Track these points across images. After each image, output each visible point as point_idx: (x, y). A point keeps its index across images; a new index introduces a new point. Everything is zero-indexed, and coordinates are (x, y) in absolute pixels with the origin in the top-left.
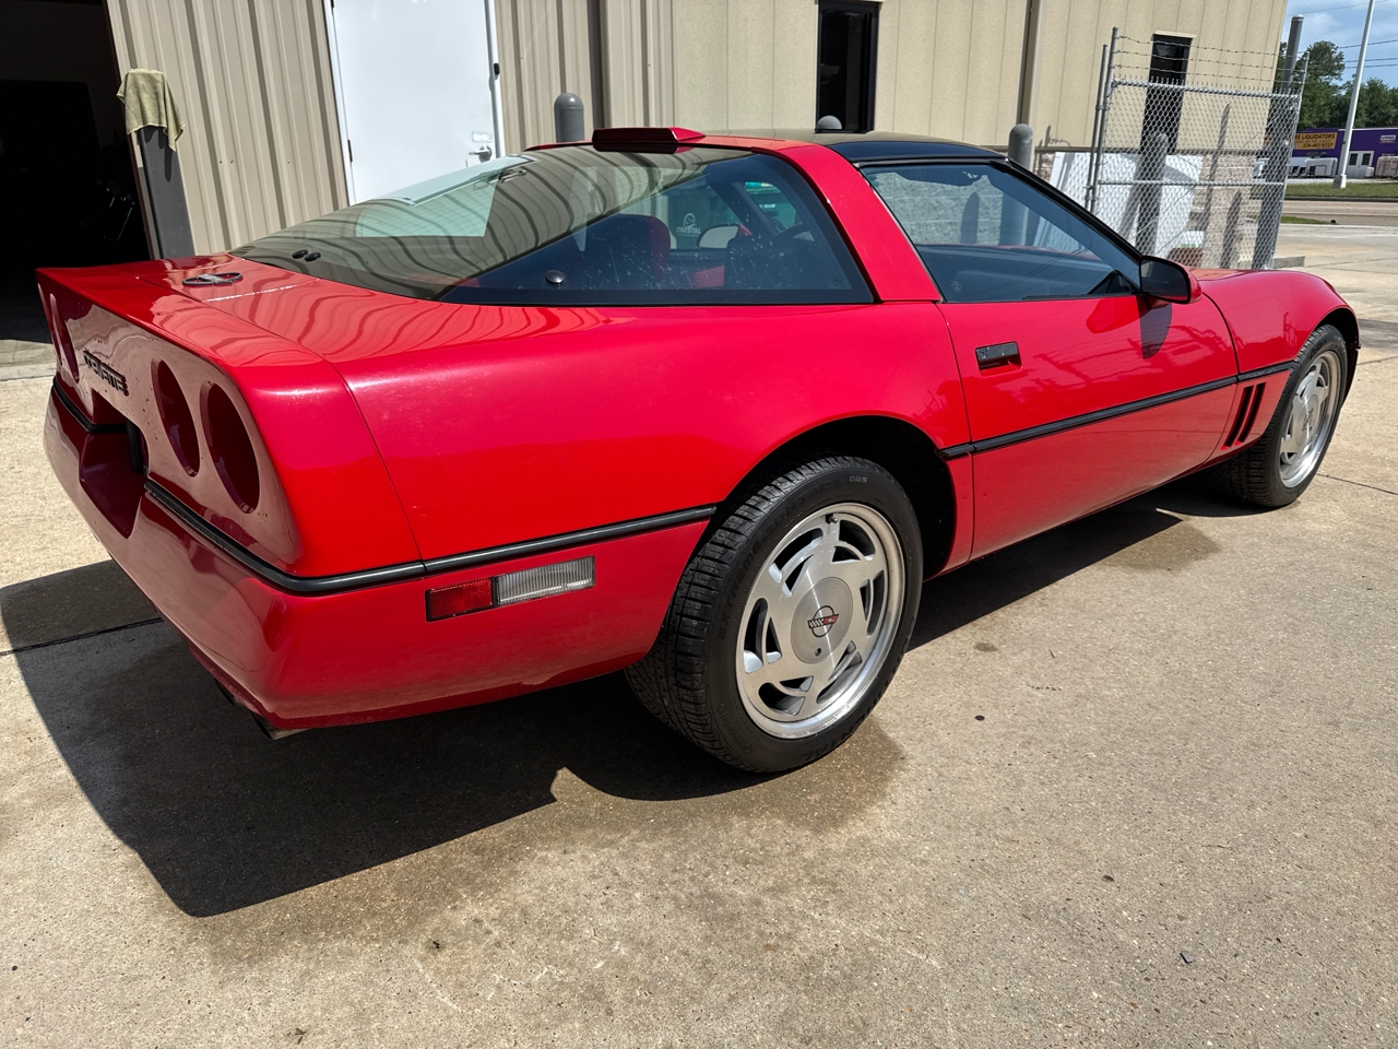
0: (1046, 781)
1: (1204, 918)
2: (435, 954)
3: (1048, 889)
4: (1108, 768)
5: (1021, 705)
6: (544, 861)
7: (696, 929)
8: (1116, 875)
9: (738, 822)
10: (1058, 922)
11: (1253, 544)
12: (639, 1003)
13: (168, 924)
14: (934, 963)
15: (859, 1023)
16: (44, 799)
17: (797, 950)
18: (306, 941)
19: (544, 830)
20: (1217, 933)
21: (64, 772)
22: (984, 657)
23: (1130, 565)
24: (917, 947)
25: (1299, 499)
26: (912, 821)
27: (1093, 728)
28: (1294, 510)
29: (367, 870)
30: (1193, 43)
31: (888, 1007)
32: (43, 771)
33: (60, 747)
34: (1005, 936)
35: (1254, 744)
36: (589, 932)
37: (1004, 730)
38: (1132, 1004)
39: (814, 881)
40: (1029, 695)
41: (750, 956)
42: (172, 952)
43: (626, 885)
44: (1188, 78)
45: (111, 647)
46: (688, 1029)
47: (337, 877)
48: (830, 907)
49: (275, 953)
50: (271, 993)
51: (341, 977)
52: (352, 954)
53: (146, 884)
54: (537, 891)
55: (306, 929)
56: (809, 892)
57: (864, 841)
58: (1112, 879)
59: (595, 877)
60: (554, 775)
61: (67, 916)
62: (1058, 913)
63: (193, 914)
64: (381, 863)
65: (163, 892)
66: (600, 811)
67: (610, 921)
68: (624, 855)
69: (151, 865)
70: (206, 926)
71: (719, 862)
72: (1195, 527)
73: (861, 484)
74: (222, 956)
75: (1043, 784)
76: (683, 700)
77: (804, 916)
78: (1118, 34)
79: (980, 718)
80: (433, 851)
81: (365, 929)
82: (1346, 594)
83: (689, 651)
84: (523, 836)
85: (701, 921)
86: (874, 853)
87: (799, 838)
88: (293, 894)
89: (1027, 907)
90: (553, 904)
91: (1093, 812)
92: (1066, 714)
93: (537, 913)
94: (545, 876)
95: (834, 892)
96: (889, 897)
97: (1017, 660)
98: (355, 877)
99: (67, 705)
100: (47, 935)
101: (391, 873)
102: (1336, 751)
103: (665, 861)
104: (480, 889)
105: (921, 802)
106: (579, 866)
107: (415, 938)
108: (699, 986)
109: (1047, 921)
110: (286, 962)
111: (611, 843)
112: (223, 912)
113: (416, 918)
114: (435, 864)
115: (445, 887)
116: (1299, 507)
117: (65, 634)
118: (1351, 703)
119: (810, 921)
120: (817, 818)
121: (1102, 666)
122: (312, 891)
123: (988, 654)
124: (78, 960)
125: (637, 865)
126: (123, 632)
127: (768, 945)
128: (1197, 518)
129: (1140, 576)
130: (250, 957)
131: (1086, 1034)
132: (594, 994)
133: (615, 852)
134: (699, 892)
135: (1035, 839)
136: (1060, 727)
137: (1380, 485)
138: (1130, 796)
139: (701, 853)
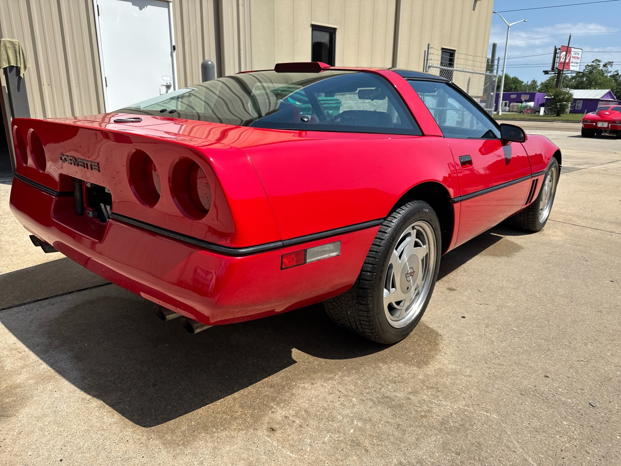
0: (502, 340)
1: (591, 389)
2: (273, 434)
3: (525, 383)
4: (524, 333)
5: (477, 311)
6: (304, 388)
7: (387, 412)
8: (549, 375)
9: (383, 366)
10: (536, 395)
11: (535, 246)
12: (378, 445)
13: (134, 432)
14: (495, 416)
15: (476, 444)
16: (39, 380)
17: (435, 416)
18: (208, 433)
19: (298, 375)
20: (599, 394)
21: (44, 366)
22: (452, 293)
23: (492, 255)
24: (484, 411)
25: (543, 228)
26: (457, 360)
27: (510, 319)
28: (543, 232)
29: (222, 399)
30: (456, 52)
31: (485, 436)
32: (33, 366)
33: (38, 355)
34: (518, 403)
35: (574, 321)
36: (340, 417)
37: (476, 321)
38: (581, 425)
39: (428, 388)
40: (479, 307)
41: (417, 421)
42: (142, 445)
43: (347, 396)
44: (455, 65)
45: (44, 308)
46: (405, 454)
47: (209, 404)
48: (440, 398)
49: (195, 440)
50: (202, 459)
51: (233, 448)
52: (233, 437)
53: (113, 415)
54: (308, 402)
55: (204, 427)
56: (428, 392)
57: (441, 370)
58: (548, 377)
59: (331, 394)
60: (291, 352)
61: (78, 433)
62: (534, 392)
63: (145, 426)
64: (228, 395)
65: (124, 418)
66: (319, 365)
67: (347, 411)
68: (339, 383)
69: (113, 406)
70: (154, 431)
71: (383, 383)
72: (509, 240)
73: (426, 212)
74: (167, 444)
75: (501, 341)
76: (360, 310)
77: (432, 403)
78: (430, 47)
79: (463, 317)
80: (250, 388)
81: (234, 425)
82: (579, 263)
83: (366, 287)
84: (290, 378)
85: (387, 408)
86: (448, 374)
87: (413, 371)
88: (191, 413)
89: (521, 391)
90: (318, 406)
91: (526, 351)
92: (496, 314)
93: (313, 410)
94: (308, 395)
95: (439, 391)
96: (463, 391)
97: (466, 293)
98: (218, 403)
99: (32, 336)
100: (71, 443)
101: (235, 399)
102: (606, 321)
103: (359, 384)
104: (281, 403)
105: (457, 352)
106: (322, 390)
107: (260, 427)
108: (401, 436)
109: (531, 396)
110: (202, 444)
111: (331, 379)
112: (159, 424)
113: (257, 419)
114: (254, 394)
115: (264, 403)
116: (545, 231)
117: (17, 303)
118: (602, 303)
119: (434, 404)
120: (417, 362)
121: (501, 294)
122: (200, 411)
123: (453, 292)
124: (94, 453)
125: (347, 387)
126: (47, 300)
127: (422, 416)
128: (508, 236)
129: (498, 259)
130: (183, 443)
131: (569, 439)
132: (356, 444)
133: (335, 383)
134: (380, 396)
135: (510, 363)
136: (497, 319)
137: (570, 222)
138: (538, 344)
139: (373, 380)
